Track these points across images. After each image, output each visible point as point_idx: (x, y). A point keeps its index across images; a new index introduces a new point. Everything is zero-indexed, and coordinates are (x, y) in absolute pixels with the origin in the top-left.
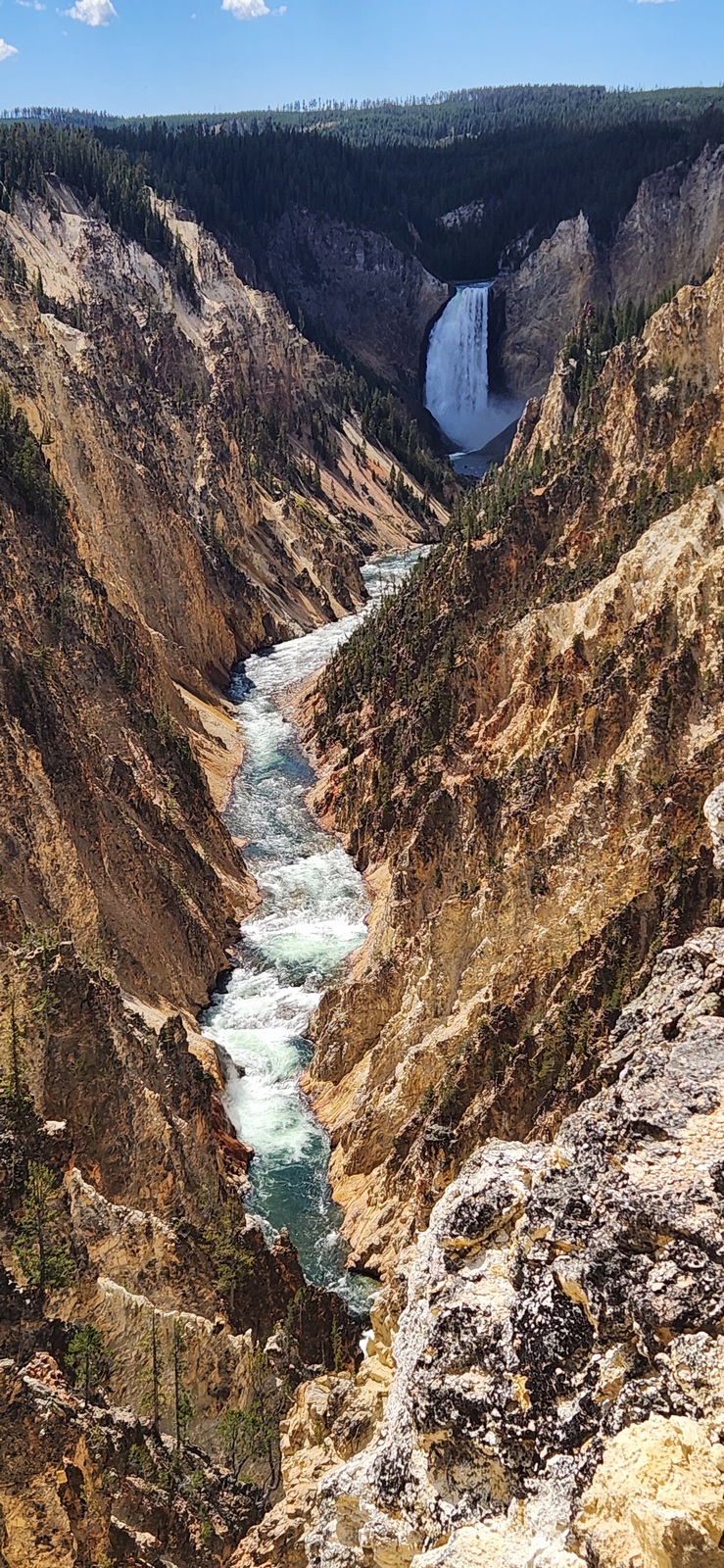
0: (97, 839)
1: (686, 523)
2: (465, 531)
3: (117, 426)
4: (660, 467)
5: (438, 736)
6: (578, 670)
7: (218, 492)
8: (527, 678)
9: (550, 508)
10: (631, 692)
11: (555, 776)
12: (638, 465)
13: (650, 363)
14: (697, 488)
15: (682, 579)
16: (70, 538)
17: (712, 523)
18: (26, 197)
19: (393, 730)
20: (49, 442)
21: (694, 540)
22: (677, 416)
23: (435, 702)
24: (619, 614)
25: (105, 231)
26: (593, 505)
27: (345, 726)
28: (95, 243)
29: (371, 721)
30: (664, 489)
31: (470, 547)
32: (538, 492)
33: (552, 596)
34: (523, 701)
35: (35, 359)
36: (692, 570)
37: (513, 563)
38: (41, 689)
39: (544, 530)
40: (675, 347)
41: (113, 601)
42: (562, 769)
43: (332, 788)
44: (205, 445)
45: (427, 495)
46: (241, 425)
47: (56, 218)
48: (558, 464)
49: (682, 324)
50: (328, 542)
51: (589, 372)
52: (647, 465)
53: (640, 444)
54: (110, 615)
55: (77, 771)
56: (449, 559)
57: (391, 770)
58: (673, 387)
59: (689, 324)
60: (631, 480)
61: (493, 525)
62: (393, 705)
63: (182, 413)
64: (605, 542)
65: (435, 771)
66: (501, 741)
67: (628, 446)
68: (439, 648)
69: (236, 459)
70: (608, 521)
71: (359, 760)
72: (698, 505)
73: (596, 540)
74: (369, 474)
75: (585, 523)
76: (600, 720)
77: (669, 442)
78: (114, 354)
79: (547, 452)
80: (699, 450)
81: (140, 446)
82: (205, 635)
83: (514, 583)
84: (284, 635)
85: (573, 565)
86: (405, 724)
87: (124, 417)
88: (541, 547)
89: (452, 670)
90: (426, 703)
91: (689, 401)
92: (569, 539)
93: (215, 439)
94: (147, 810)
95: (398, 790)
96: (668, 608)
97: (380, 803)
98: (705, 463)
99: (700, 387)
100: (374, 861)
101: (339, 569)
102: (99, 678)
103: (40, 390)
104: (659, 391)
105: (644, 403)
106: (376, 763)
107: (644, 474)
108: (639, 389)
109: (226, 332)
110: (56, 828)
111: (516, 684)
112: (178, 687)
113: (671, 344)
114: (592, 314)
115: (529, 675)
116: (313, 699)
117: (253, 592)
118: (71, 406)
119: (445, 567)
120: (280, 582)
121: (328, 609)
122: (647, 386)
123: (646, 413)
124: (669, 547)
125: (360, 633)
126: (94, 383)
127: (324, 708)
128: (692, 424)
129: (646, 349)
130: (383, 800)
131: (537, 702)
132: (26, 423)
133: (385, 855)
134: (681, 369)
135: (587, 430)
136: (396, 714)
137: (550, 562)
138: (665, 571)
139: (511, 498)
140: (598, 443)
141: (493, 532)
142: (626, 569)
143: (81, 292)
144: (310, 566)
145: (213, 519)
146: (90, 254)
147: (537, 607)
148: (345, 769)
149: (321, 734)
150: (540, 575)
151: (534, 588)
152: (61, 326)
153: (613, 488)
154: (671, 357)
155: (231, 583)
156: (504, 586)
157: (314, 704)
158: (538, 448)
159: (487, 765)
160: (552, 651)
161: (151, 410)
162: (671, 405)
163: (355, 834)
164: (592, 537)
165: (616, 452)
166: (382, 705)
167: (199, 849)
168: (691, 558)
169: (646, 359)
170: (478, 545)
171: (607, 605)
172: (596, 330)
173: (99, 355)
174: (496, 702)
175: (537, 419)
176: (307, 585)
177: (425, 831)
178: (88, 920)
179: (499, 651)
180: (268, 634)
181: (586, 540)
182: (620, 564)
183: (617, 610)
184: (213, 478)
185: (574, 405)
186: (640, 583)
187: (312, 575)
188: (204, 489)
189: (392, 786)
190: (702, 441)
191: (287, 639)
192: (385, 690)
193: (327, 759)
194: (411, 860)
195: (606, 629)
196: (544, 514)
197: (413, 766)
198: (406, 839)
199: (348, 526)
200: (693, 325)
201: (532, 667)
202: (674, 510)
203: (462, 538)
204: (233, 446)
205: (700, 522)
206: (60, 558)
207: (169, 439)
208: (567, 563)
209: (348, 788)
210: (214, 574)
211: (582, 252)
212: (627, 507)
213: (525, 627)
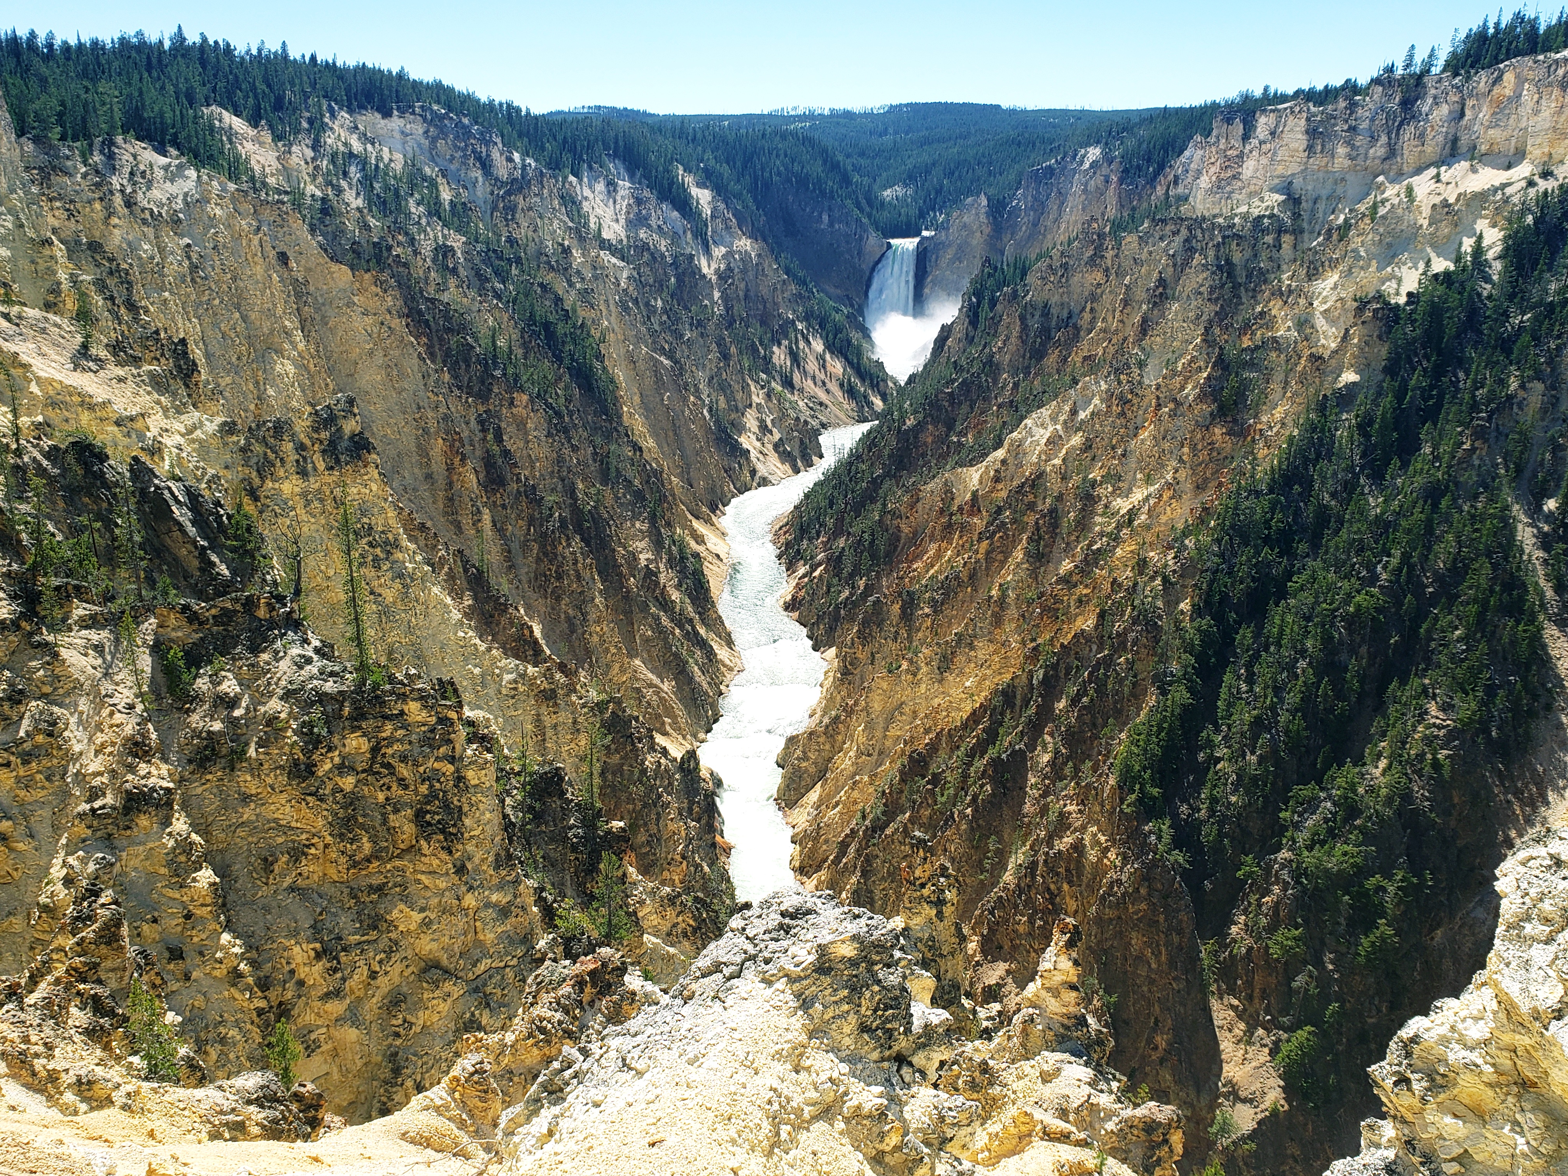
0: (632, 623)
1: (1054, 415)
2: (895, 417)
3: (653, 333)
4: (1035, 375)
6: (975, 516)
10: (1012, 533)
14: (1063, 391)
15: (1051, 454)
17: (1072, 416)
18: (590, 168)
19: (840, 553)
20: (604, 343)
21: (1059, 427)
24: (1004, 477)
25: (646, 193)
27: (806, 549)
28: (639, 201)
29: (825, 547)
31: (899, 427)
32: (948, 389)
33: (957, 463)
34: (933, 536)
35: (595, 283)
36: (1058, 448)
37: (929, 439)
39: (952, 416)
40: (1049, 290)
42: (961, 585)
43: (797, 593)
44: (713, 347)
45: (867, 389)
46: (738, 334)
48: (963, 370)
50: (797, 419)
51: (986, 306)
53: (1022, 356)
54: (644, 465)
56: (884, 434)
57: (839, 581)
60: (1015, 383)
61: (915, 412)
64: (996, 426)
66: (918, 564)
67: (1013, 359)
70: (997, 411)
71: (816, 573)
72: (1063, 402)
73: (989, 425)
74: (826, 373)
75: (981, 412)
76: (989, 551)
78: (651, 281)
81: (667, 347)
83: (929, 453)
84: (763, 482)
85: (972, 442)
86: (850, 551)
87: (656, 327)
88: (950, 428)
89: (885, 512)
90: (865, 535)
92: (969, 423)
94: (668, 605)
95: (844, 596)
96: (1040, 474)
97: (831, 604)
100: (825, 644)
101: (804, 439)
102: (636, 510)
103: (599, 305)
105: (1026, 329)
106: (829, 575)
107: (1024, 379)
108: (1023, 319)
109: (729, 268)
110: (604, 614)
111: (929, 524)
112: (690, 517)
114: (989, 264)
116: (784, 529)
118: (620, 318)
119: (880, 441)
121: (794, 463)
122: (1028, 317)
123: (1027, 336)
124: (1042, 431)
125: (819, 485)
126: (636, 301)
127: (791, 537)
128: (1060, 345)
129: (1028, 291)
130: (833, 602)
131: (944, 538)
132: (588, 328)
133: (832, 643)
135: (984, 347)
136: (843, 541)
137: (955, 439)
138: (1038, 448)
139: (929, 393)
140: (992, 356)
141: (916, 417)
142: (1010, 446)
143: (628, 236)
147: (947, 470)
148: (806, 580)
149: (790, 554)
150: (948, 448)
151: (944, 457)
152: (614, 260)
153: (1002, 388)
156: (922, 455)
157: (785, 533)
158: (948, 358)
159: (908, 581)
160: (956, 501)
162: (1045, 331)
163: (813, 626)
164: (986, 422)
165: (1005, 363)
166: (832, 537)
167: (703, 632)
168: (1057, 439)
169: (1028, 298)
170: (904, 425)
171: (996, 471)
172: (992, 277)
173: (641, 282)
174: (915, 536)
175: (947, 342)
176: (781, 449)
177: (863, 625)
179: (918, 500)
180: (751, 479)
181: (982, 424)
182: (1006, 442)
183: (1003, 474)
192: (836, 526)
193: (793, 571)
194: (852, 645)
195: (995, 488)
197: (855, 579)
198: (850, 630)
201: (941, 513)
202: (1046, 405)
203: (893, 420)
204: (733, 350)
206: (611, 424)
208: (968, 440)
209: (807, 593)
211: (982, 222)
212: (1011, 402)
213: (936, 484)
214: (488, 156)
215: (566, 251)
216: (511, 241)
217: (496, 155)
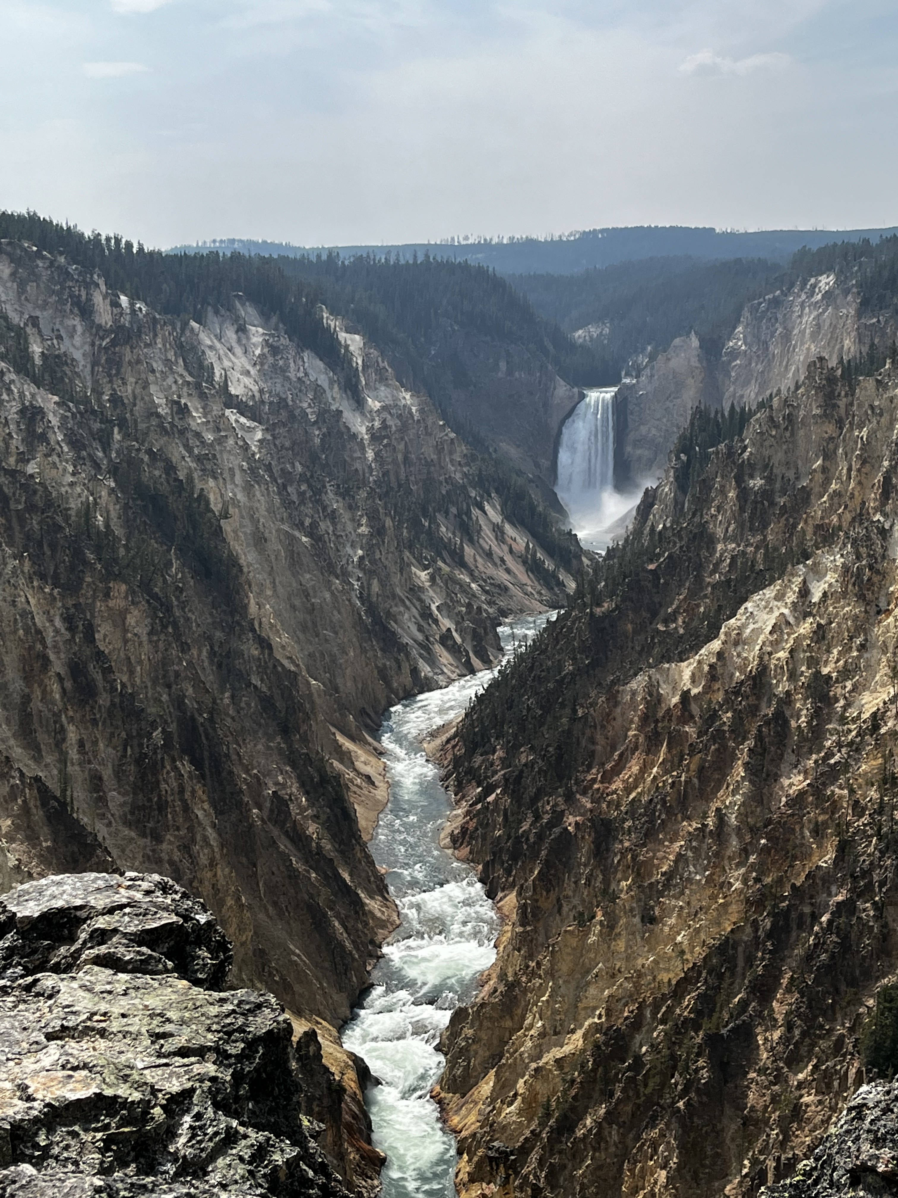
0: (255, 865)
1: (780, 597)
2: (588, 599)
3: (288, 504)
4: (757, 548)
5: (560, 778)
6: (685, 723)
7: (373, 562)
8: (640, 729)
9: (662, 581)
10: (732, 744)
11: (663, 816)
12: (739, 546)
13: (748, 459)
14: (790, 566)
15: (776, 644)
16: (242, 600)
17: (802, 597)
18: (217, 312)
19: (522, 771)
20: (227, 518)
21: (786, 611)
22: (772, 504)
23: (559, 748)
24: (722, 674)
25: (284, 341)
26: (699, 579)
27: (480, 767)
28: (274, 350)
29: (503, 763)
30: (761, 567)
31: (592, 614)
32: (652, 567)
33: (663, 657)
34: (636, 748)
35: (217, 447)
36: (786, 637)
37: (630, 627)
38: (210, 731)
39: (656, 600)
40: (771, 446)
41: (278, 654)
42: (669, 811)
43: (467, 822)
44: (364, 521)
45: (557, 566)
46: (396, 505)
47: (241, 330)
48: (669, 543)
49: (777, 427)
50: (469, 606)
51: (698, 465)
52: (747, 546)
53: (741, 525)
54: (275, 666)
55: (239, 804)
56: (573, 623)
57: (519, 807)
58: (770, 480)
59: (783, 427)
60: (733, 558)
61: (612, 594)
62: (522, 749)
63: (345, 493)
64: (710, 611)
65: (558, 809)
66: (617, 785)
67: (731, 529)
68: (564, 700)
69: (390, 532)
70: (712, 593)
71: (491, 798)
72: (790, 581)
73: (702, 609)
74: (506, 548)
75: (693, 594)
76: (703, 767)
77: (765, 527)
78: (288, 444)
79: (660, 532)
80: (792, 534)
81: (307, 522)
82: (360, 686)
83: (630, 644)
84: (428, 686)
85: (681, 631)
86: (532, 767)
87: (294, 497)
88: (654, 614)
89: (575, 720)
90: (551, 749)
91: (783, 492)
92: (678, 607)
93: (373, 517)
94: (300, 840)
95: (525, 826)
96: (763, 669)
97: (509, 838)
98: (797, 545)
99: (792, 480)
100: (503, 890)
101: (478, 630)
102: (262, 721)
103: (221, 474)
104: (757, 483)
105: (743, 493)
106: (507, 801)
107: (744, 553)
108: (739, 480)
109: (385, 426)
110: (218, 856)
111: (631, 733)
112: (333, 730)
113: (767, 443)
114: (701, 416)
115: (642, 726)
116: (453, 743)
117: (404, 648)
118: (248, 489)
119: (570, 630)
120: (428, 639)
121: (468, 662)
122: (746, 478)
123: (746, 501)
124: (766, 617)
125: (494, 685)
126: (269, 467)
127: (460, 751)
128: (786, 512)
129: (746, 447)
130: (512, 834)
131: (649, 750)
132: (207, 502)
133: (513, 885)
134: (776, 465)
135: (694, 515)
136: (525, 757)
137: (661, 628)
138: (762, 638)
139: (627, 572)
140: (703, 526)
141: (612, 600)
142: (726, 634)
143: (261, 391)
144: (453, 627)
145: (369, 585)
146: (271, 360)
147: (650, 666)
148: (479, 806)
149: (459, 774)
150: (653, 638)
151: (646, 650)
152: (243, 420)
153: (717, 565)
154: (767, 453)
155: (384, 640)
156: (621, 648)
157: (454, 747)
158: (653, 529)
159: (604, 806)
160: (663, 705)
161: (318, 492)
162: (767, 494)
163: (486, 866)
164: (698, 606)
165: (720, 532)
166: (512, 750)
167: (346, 876)
168: (783, 626)
169: (746, 455)
170: (598, 611)
171: (711, 666)
172: (704, 430)
173: (275, 445)
174: (614, 748)
175: (652, 505)
176: (450, 643)
177: (547, 864)
178: (244, 939)
179: (616, 704)
180: (415, 685)
181: (693, 609)
182: (722, 630)
183: (719, 670)
184: (370, 549)
185: (685, 493)
186: (739, 649)
187: (454, 634)
188: (361, 558)
189: (520, 822)
190: (794, 526)
191: (430, 690)
192: (515, 737)
193: (463, 797)
194: (534, 890)
195: (710, 687)
196: (656, 585)
197: (540, 804)
198: (532, 871)
199: (487, 592)
200: (786, 429)
201: (645, 719)
202: (770, 585)
203: (585, 605)
204: (389, 522)
205: (791, 597)
206: (233, 617)
207: (333, 517)
208: (676, 628)
209: (480, 824)
210: (368, 632)
211: (693, 364)
212: (729, 581)
213: (639, 683)
214: (89, 299)
215: (183, 411)
216: (115, 400)
217: (98, 299)
